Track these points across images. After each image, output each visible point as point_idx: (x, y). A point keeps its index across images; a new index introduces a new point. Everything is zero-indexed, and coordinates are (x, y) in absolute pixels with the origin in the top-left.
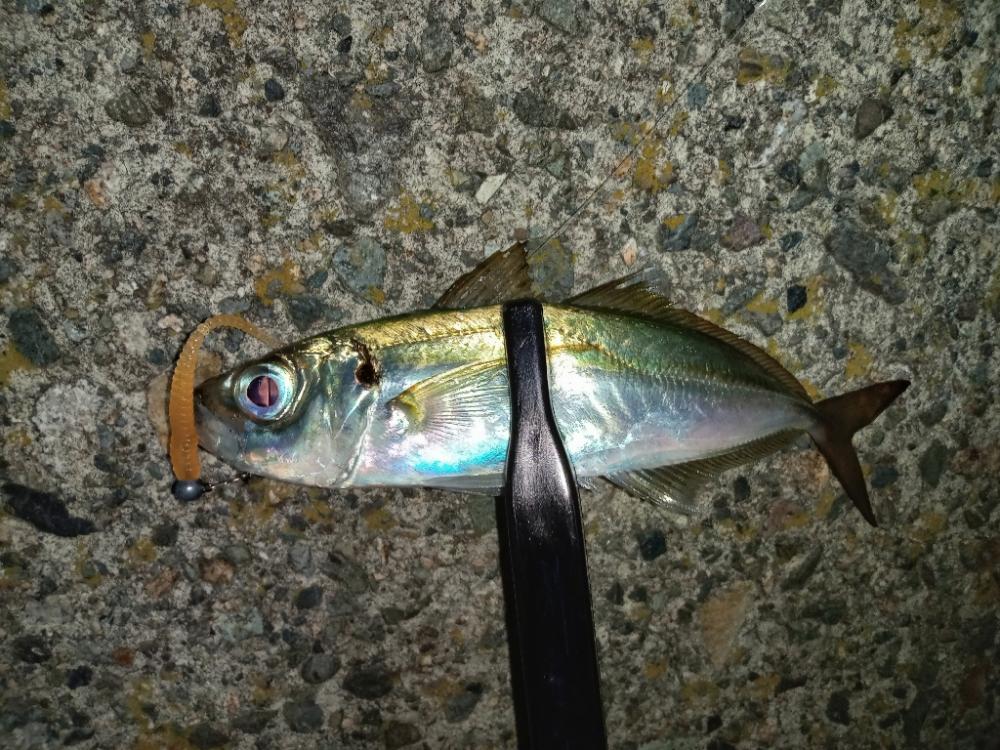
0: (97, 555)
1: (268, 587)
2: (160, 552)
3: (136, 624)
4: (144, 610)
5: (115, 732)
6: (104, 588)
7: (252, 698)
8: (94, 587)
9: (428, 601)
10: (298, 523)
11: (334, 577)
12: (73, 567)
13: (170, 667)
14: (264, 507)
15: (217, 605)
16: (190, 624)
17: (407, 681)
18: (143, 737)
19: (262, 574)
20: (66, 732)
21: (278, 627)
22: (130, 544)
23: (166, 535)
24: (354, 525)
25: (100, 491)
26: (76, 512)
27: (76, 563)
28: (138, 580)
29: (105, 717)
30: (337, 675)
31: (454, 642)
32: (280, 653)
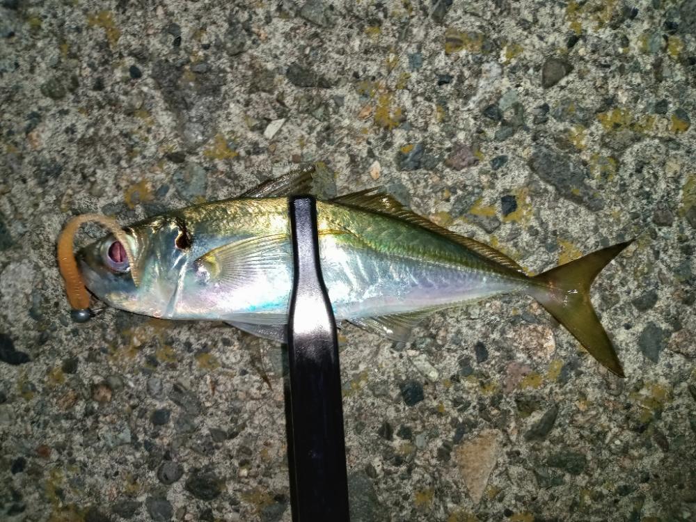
0: (30, 379)
1: (134, 407)
2: (67, 378)
3: (52, 428)
4: (57, 418)
5: (38, 508)
6: (33, 402)
7: (124, 490)
8: (28, 400)
9: (244, 426)
10: (152, 361)
11: (178, 403)
12: (16, 385)
13: (72, 461)
14: (130, 348)
15: (101, 418)
16: (85, 431)
17: (230, 488)
18: (55, 513)
19: (131, 397)
20: (8, 505)
21: (141, 438)
22: (49, 371)
23: (70, 366)
24: (190, 364)
25: (33, 333)
26: (20, 347)
27: (18, 382)
28: (54, 396)
29: (32, 497)
30: (181, 479)
31: (263, 461)
32: (142, 457)
